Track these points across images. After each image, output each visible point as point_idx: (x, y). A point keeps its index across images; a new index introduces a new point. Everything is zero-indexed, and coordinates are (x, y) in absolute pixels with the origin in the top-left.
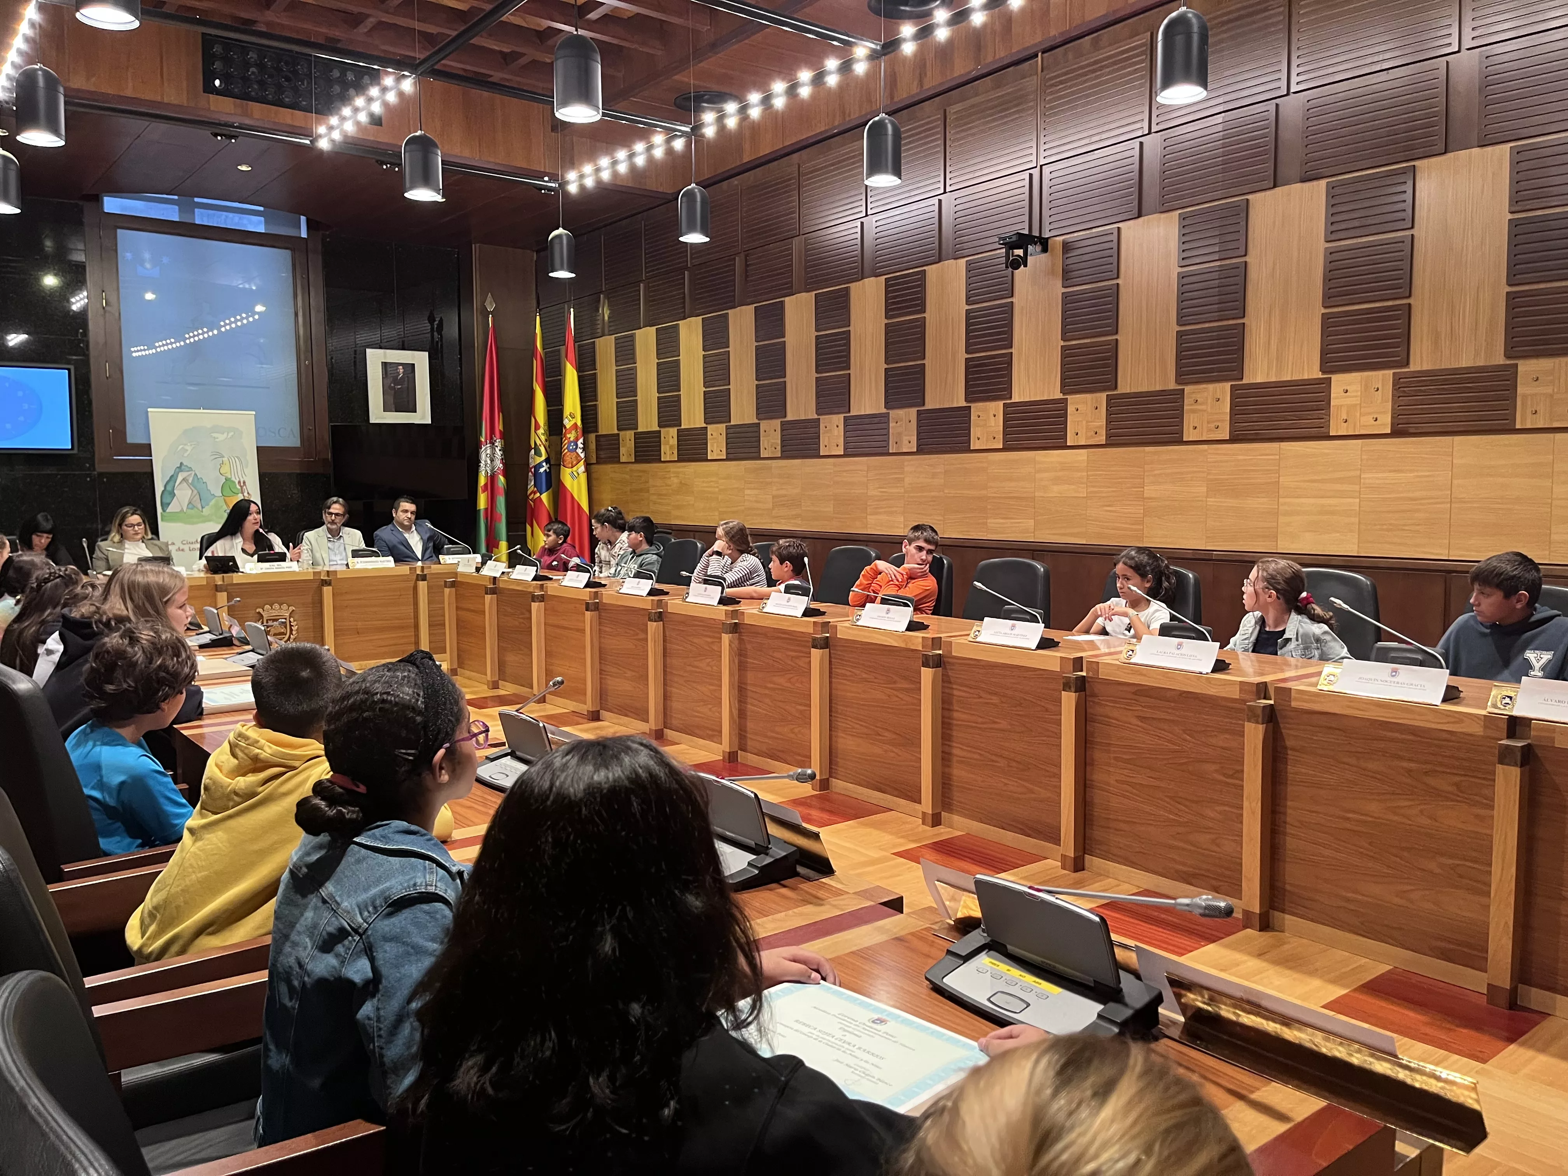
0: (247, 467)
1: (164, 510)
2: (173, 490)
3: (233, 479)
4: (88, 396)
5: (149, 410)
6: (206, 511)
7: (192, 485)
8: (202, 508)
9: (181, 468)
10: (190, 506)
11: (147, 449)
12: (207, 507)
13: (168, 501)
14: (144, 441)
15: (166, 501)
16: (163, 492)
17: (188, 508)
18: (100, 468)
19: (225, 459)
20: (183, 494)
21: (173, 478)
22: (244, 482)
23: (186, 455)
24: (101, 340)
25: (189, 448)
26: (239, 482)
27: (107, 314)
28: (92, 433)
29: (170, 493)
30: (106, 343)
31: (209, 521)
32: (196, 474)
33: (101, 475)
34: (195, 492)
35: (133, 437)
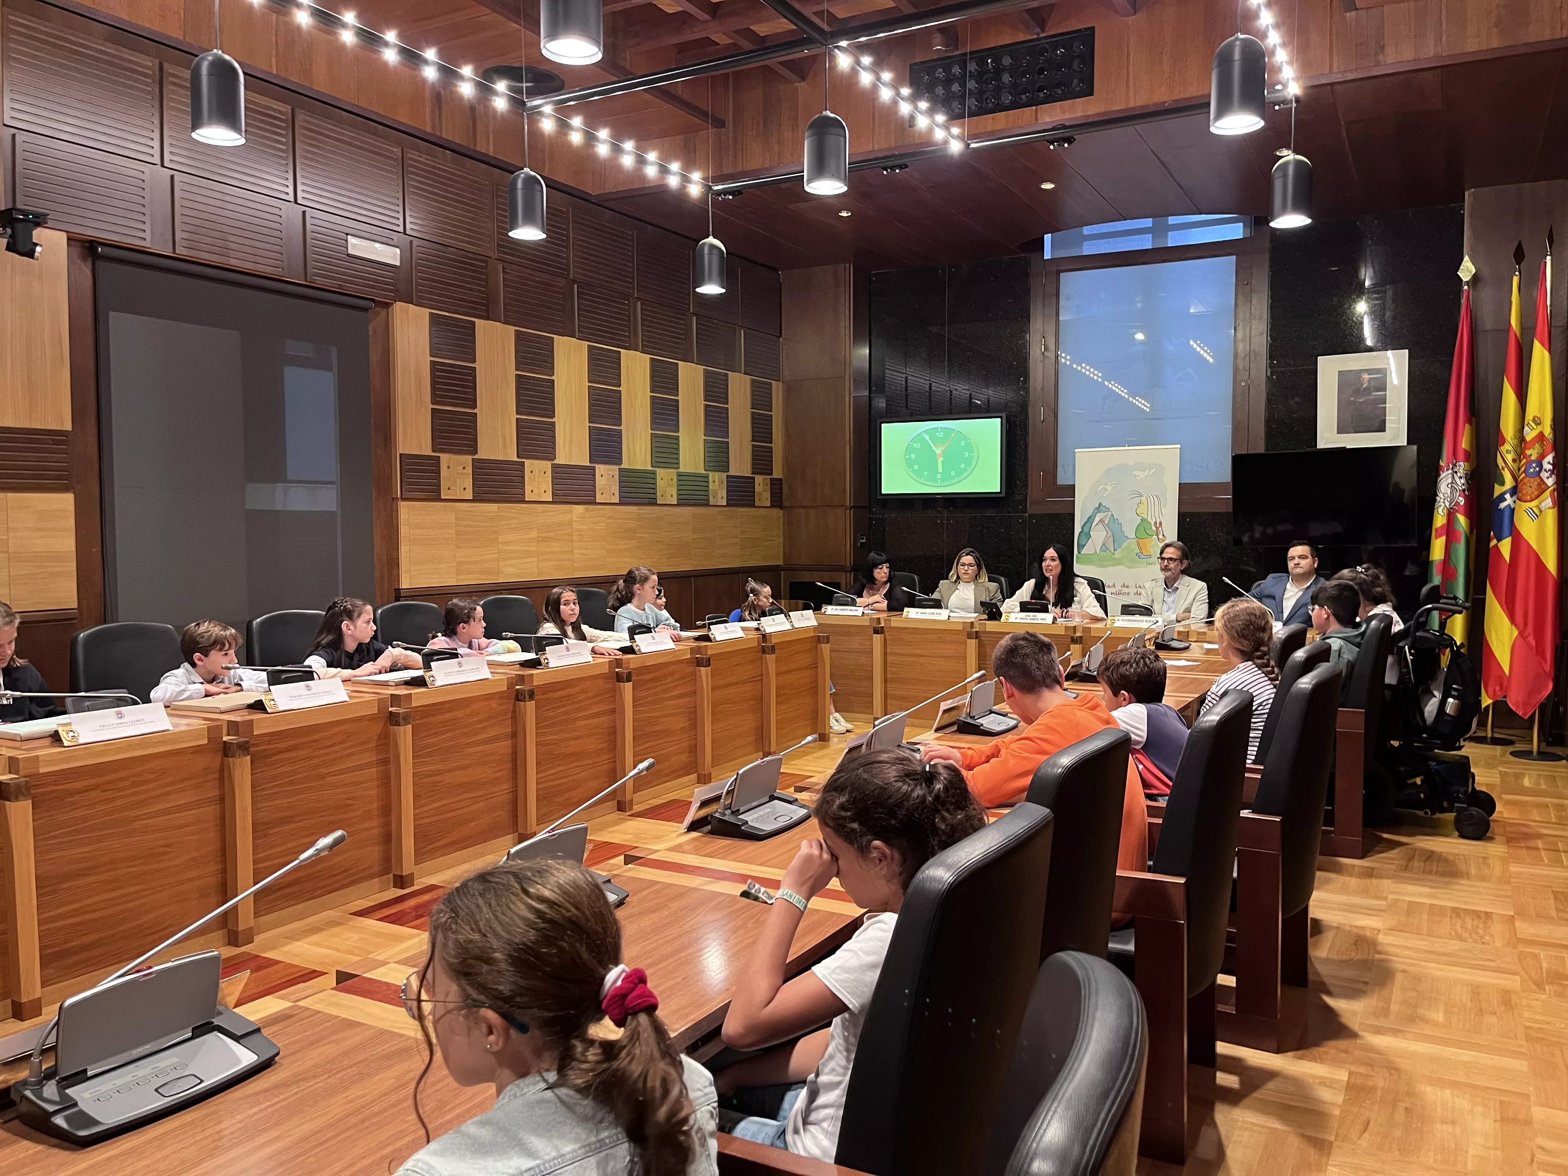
0: (1165, 506)
2: (1090, 531)
3: (1149, 520)
4: (1025, 440)
5: (1076, 450)
6: (1118, 555)
7: (1107, 527)
8: (1115, 550)
9: (1099, 508)
10: (1104, 548)
11: (1070, 490)
12: (1119, 550)
13: (1083, 543)
14: (1071, 483)
15: (1082, 541)
16: (1080, 534)
17: (1101, 550)
18: (1032, 509)
19: (1144, 499)
20: (1098, 535)
21: (1090, 520)
22: (1161, 523)
23: (1105, 495)
24: (1039, 385)
25: (1109, 488)
26: (1155, 523)
27: (1046, 361)
28: (1026, 476)
29: (1086, 534)
30: (1043, 386)
31: (1119, 564)
32: (1112, 515)
33: (1032, 516)
34: (1110, 533)
35: (1062, 480)
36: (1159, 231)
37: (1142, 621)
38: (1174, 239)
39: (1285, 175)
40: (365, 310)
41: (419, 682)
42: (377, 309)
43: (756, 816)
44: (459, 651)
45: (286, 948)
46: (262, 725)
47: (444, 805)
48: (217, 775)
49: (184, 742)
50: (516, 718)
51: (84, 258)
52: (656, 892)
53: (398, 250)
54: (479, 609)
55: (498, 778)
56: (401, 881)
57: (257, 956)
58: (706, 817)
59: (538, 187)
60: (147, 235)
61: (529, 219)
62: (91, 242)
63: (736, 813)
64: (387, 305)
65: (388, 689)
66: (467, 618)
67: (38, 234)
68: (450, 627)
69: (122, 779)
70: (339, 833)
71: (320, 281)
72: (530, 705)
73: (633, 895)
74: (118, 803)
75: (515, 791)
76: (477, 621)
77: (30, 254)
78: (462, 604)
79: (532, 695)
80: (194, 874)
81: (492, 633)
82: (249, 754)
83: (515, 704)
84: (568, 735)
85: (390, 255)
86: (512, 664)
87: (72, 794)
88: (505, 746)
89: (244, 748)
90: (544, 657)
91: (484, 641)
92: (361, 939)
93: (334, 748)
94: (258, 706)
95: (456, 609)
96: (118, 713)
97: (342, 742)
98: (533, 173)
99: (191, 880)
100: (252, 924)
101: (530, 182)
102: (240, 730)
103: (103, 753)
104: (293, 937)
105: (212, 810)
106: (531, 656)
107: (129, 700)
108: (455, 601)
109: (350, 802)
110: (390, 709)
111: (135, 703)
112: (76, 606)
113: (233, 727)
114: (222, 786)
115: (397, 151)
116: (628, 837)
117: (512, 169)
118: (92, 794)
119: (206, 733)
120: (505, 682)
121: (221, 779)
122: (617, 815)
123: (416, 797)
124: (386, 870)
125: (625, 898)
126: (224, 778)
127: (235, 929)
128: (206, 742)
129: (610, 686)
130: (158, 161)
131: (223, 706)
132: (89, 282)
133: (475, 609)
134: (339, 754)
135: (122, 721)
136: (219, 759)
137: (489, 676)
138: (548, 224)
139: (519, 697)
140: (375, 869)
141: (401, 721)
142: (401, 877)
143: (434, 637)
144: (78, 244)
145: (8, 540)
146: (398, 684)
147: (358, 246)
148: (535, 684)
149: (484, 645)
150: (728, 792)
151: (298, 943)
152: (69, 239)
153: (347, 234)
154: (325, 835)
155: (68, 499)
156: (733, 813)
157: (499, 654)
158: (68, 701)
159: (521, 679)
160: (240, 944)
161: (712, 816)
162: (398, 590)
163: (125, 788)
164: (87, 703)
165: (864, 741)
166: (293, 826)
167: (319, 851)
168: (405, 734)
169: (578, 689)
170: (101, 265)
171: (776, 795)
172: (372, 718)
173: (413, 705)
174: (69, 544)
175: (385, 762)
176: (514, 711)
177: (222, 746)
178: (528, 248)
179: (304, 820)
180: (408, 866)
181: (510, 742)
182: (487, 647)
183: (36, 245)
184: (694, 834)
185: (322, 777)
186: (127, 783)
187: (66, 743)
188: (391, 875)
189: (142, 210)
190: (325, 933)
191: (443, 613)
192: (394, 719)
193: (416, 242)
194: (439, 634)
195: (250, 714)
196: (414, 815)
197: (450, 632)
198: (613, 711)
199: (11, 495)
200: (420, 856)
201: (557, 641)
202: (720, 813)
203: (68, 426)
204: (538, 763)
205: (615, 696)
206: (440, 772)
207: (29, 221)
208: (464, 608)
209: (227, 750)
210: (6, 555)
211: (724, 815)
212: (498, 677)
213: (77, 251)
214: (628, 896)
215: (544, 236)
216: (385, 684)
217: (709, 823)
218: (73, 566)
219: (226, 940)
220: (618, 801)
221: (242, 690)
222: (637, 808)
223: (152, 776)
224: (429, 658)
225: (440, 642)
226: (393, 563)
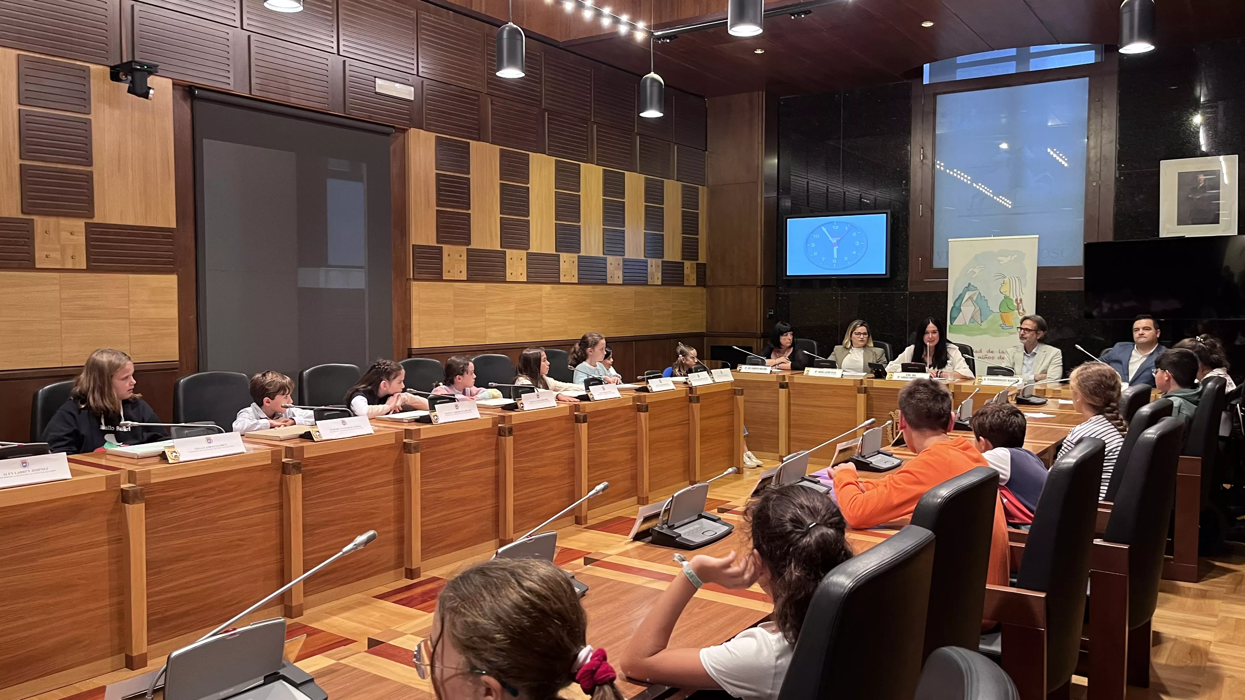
0: (1025, 286)
1: (951, 324)
2: (960, 306)
3: (1011, 297)
4: (906, 232)
5: (949, 240)
6: (984, 325)
7: (975, 303)
8: (982, 322)
9: (968, 288)
10: (972, 320)
11: (944, 272)
12: (985, 321)
13: (955, 316)
14: (945, 267)
15: (954, 315)
16: (952, 308)
17: (970, 322)
18: (911, 288)
20: (968, 310)
21: (961, 297)
22: (1021, 300)
23: (974, 277)
24: (918, 187)
25: (977, 271)
26: (1017, 300)
27: (924, 166)
28: (907, 261)
29: (957, 309)
30: (922, 188)
31: (985, 333)
32: (979, 293)
33: (911, 293)
34: (978, 308)
35: (937, 263)
36: (1021, 59)
37: (1005, 380)
38: (1035, 65)
39: (1132, 11)
40: (388, 134)
41: (426, 420)
42: (397, 134)
43: (687, 530)
44: (456, 397)
45: (327, 621)
46: (310, 450)
47: (443, 516)
48: (277, 488)
49: (254, 462)
50: (498, 448)
51: (185, 99)
52: (609, 587)
53: (413, 88)
54: (471, 365)
55: (484, 496)
56: (411, 573)
57: (306, 626)
58: (649, 530)
59: (519, 37)
60: (231, 81)
61: (512, 62)
62: (190, 86)
63: (671, 527)
64: (404, 131)
65: (402, 425)
66: (462, 371)
67: (152, 80)
68: (450, 378)
69: (210, 489)
70: (371, 533)
71: (355, 114)
72: (510, 440)
73: (591, 589)
74: (207, 507)
75: (497, 506)
76: (469, 373)
77: (146, 96)
78: (458, 361)
79: (510, 431)
80: (259, 562)
81: (481, 383)
82: (300, 472)
83: (497, 439)
84: (538, 464)
85: (406, 92)
86: (496, 407)
87: (174, 499)
88: (490, 471)
89: (297, 467)
90: (520, 402)
91: (474, 389)
92: (382, 616)
93: (362, 470)
94: (307, 436)
95: (453, 364)
96: (208, 439)
97: (368, 465)
98: (515, 26)
99: (258, 566)
100: (302, 602)
101: (513, 33)
102: (295, 454)
103: (197, 469)
104: (332, 613)
105: (274, 514)
106: (511, 401)
107: (216, 429)
108: (453, 358)
109: (373, 511)
110: (405, 440)
111: (221, 432)
112: (177, 359)
113: (289, 451)
114: (281, 497)
115: (413, 12)
116: (584, 545)
117: (499, 24)
118: (189, 500)
119: (270, 455)
120: (491, 422)
121: (281, 491)
122: (574, 527)
123: (423, 508)
124: (399, 564)
125: (585, 592)
126: (282, 489)
127: (289, 604)
128: (270, 462)
129: (570, 425)
130: (238, 25)
131: (282, 436)
132: (189, 117)
133: (468, 364)
134: (366, 474)
135: (211, 445)
136: (279, 476)
137: (479, 416)
138: (526, 66)
139: (501, 433)
140: (392, 563)
141: (413, 450)
142: (411, 570)
143: (437, 386)
144: (179, 87)
145: (129, 309)
146: (410, 421)
147: (383, 86)
148: (513, 423)
149: (475, 392)
150: (665, 511)
151: (335, 618)
152: (174, 84)
153: (375, 77)
154: (361, 534)
155: (172, 280)
156: (669, 527)
157: (486, 399)
158: (173, 430)
159: (503, 419)
160: (293, 615)
161: (652, 529)
162: (410, 349)
163: (212, 496)
164: (186, 432)
165: (774, 473)
166: (332, 528)
167: (357, 546)
168: (415, 459)
169: (546, 427)
170: (198, 104)
171: (703, 514)
172: (390, 447)
173: (421, 438)
174: (173, 312)
175: (400, 481)
176: (497, 444)
177: (281, 465)
178: (511, 84)
179: (340, 523)
180: (416, 561)
181: (493, 468)
182: (477, 394)
183: (150, 88)
184: (638, 543)
185: (353, 491)
186: (213, 492)
187: (170, 461)
188: (404, 568)
189: (228, 62)
190: (355, 610)
191: (444, 367)
192: (407, 448)
193: (426, 82)
194: (441, 384)
195: (301, 442)
196: (422, 523)
197: (449, 382)
198: (573, 446)
199: (131, 276)
200: (426, 553)
201: (531, 390)
202: (659, 527)
203: (173, 225)
204: (515, 485)
205: (574, 434)
206: (441, 490)
207: (145, 71)
208: (459, 364)
209: (285, 469)
210: (128, 320)
211: (663, 529)
212: (485, 417)
213: (179, 93)
214: (588, 589)
215: (523, 75)
216: (400, 421)
217: (650, 535)
218: (175, 329)
219: (283, 614)
220: (576, 517)
221: (295, 424)
222: (590, 522)
223: (232, 487)
224: (434, 402)
225: (441, 390)
226: (407, 329)
